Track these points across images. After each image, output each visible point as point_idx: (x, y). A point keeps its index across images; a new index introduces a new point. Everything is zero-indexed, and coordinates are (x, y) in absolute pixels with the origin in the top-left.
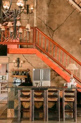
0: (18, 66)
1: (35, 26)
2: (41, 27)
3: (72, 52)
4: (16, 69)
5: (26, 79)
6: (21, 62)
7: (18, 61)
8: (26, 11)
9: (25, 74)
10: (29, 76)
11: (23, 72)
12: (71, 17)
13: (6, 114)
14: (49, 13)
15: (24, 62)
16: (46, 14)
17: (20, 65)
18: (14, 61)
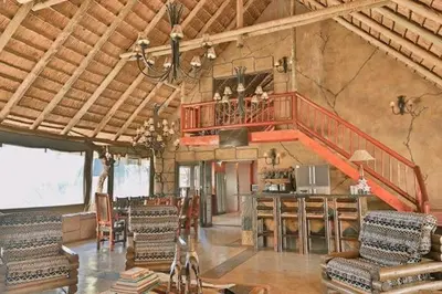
0: (274, 163)
1: (294, 90)
2: (311, 90)
3: (377, 131)
4: (270, 167)
5: (287, 185)
6: (278, 155)
7: (273, 154)
8: (282, 68)
9: (285, 177)
10: (293, 180)
11: (281, 173)
12: (369, 64)
13: (240, 240)
14: (324, 65)
15: (283, 155)
16: (318, 66)
17: (277, 161)
18: (265, 155)
